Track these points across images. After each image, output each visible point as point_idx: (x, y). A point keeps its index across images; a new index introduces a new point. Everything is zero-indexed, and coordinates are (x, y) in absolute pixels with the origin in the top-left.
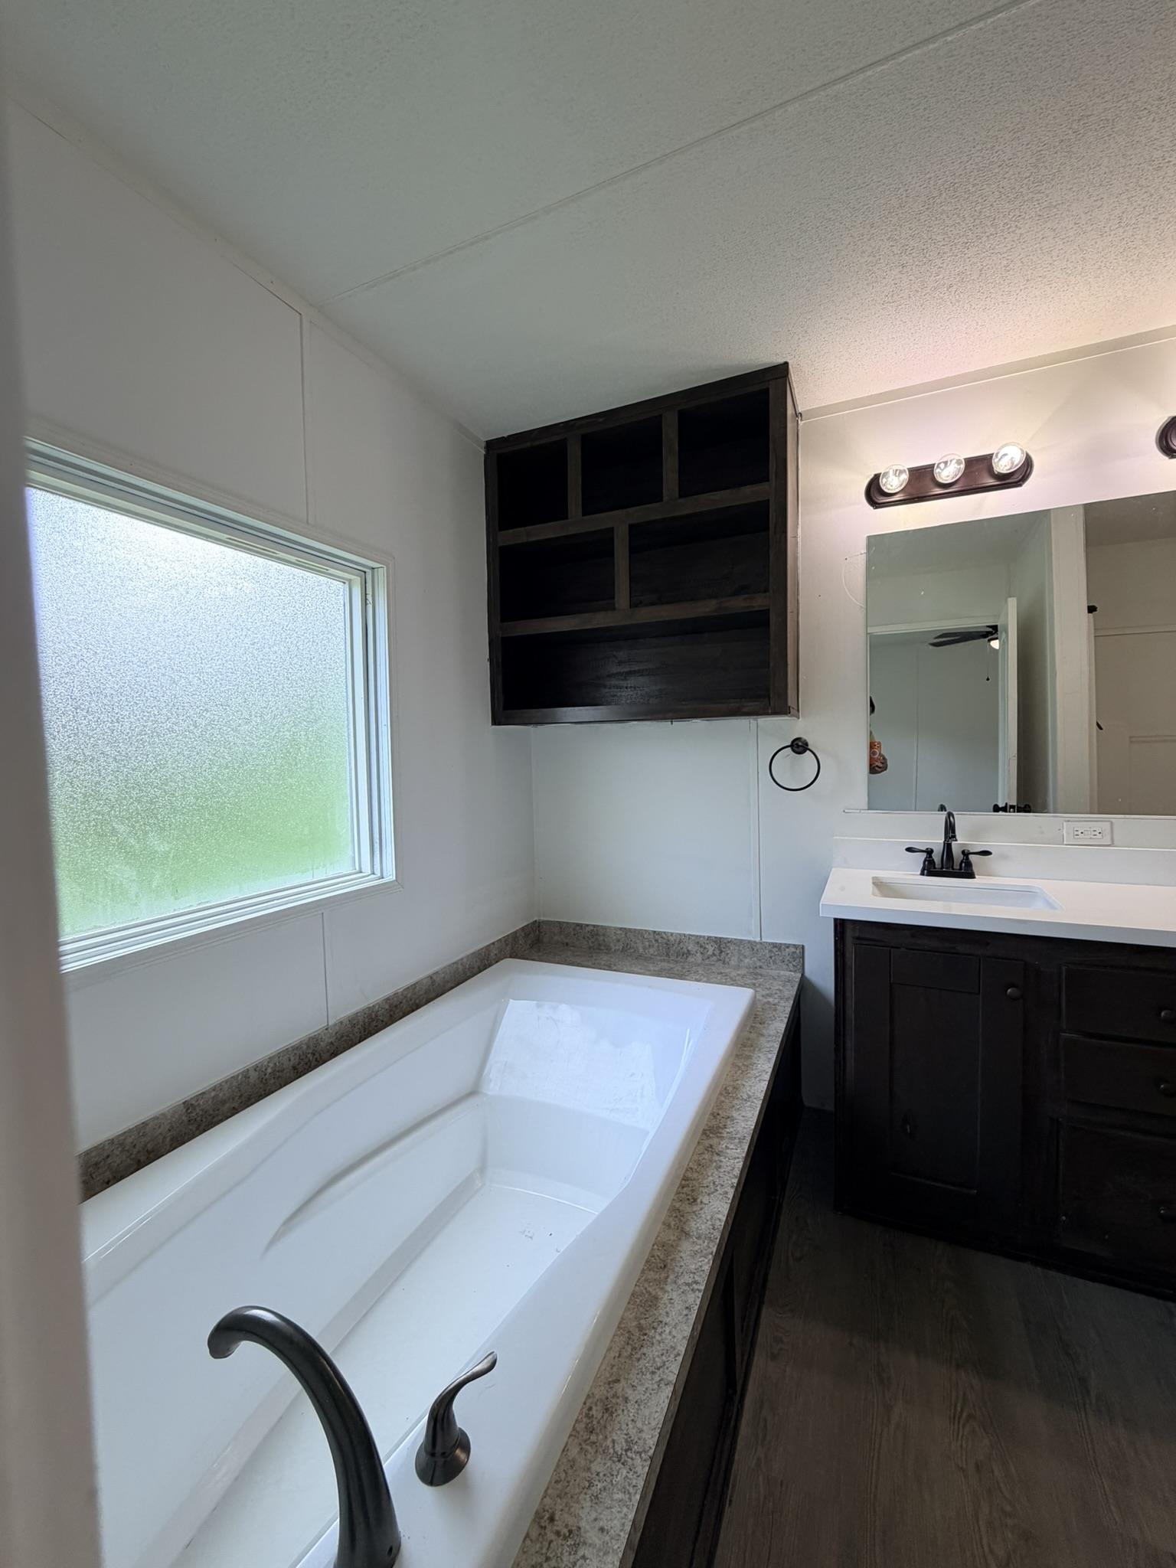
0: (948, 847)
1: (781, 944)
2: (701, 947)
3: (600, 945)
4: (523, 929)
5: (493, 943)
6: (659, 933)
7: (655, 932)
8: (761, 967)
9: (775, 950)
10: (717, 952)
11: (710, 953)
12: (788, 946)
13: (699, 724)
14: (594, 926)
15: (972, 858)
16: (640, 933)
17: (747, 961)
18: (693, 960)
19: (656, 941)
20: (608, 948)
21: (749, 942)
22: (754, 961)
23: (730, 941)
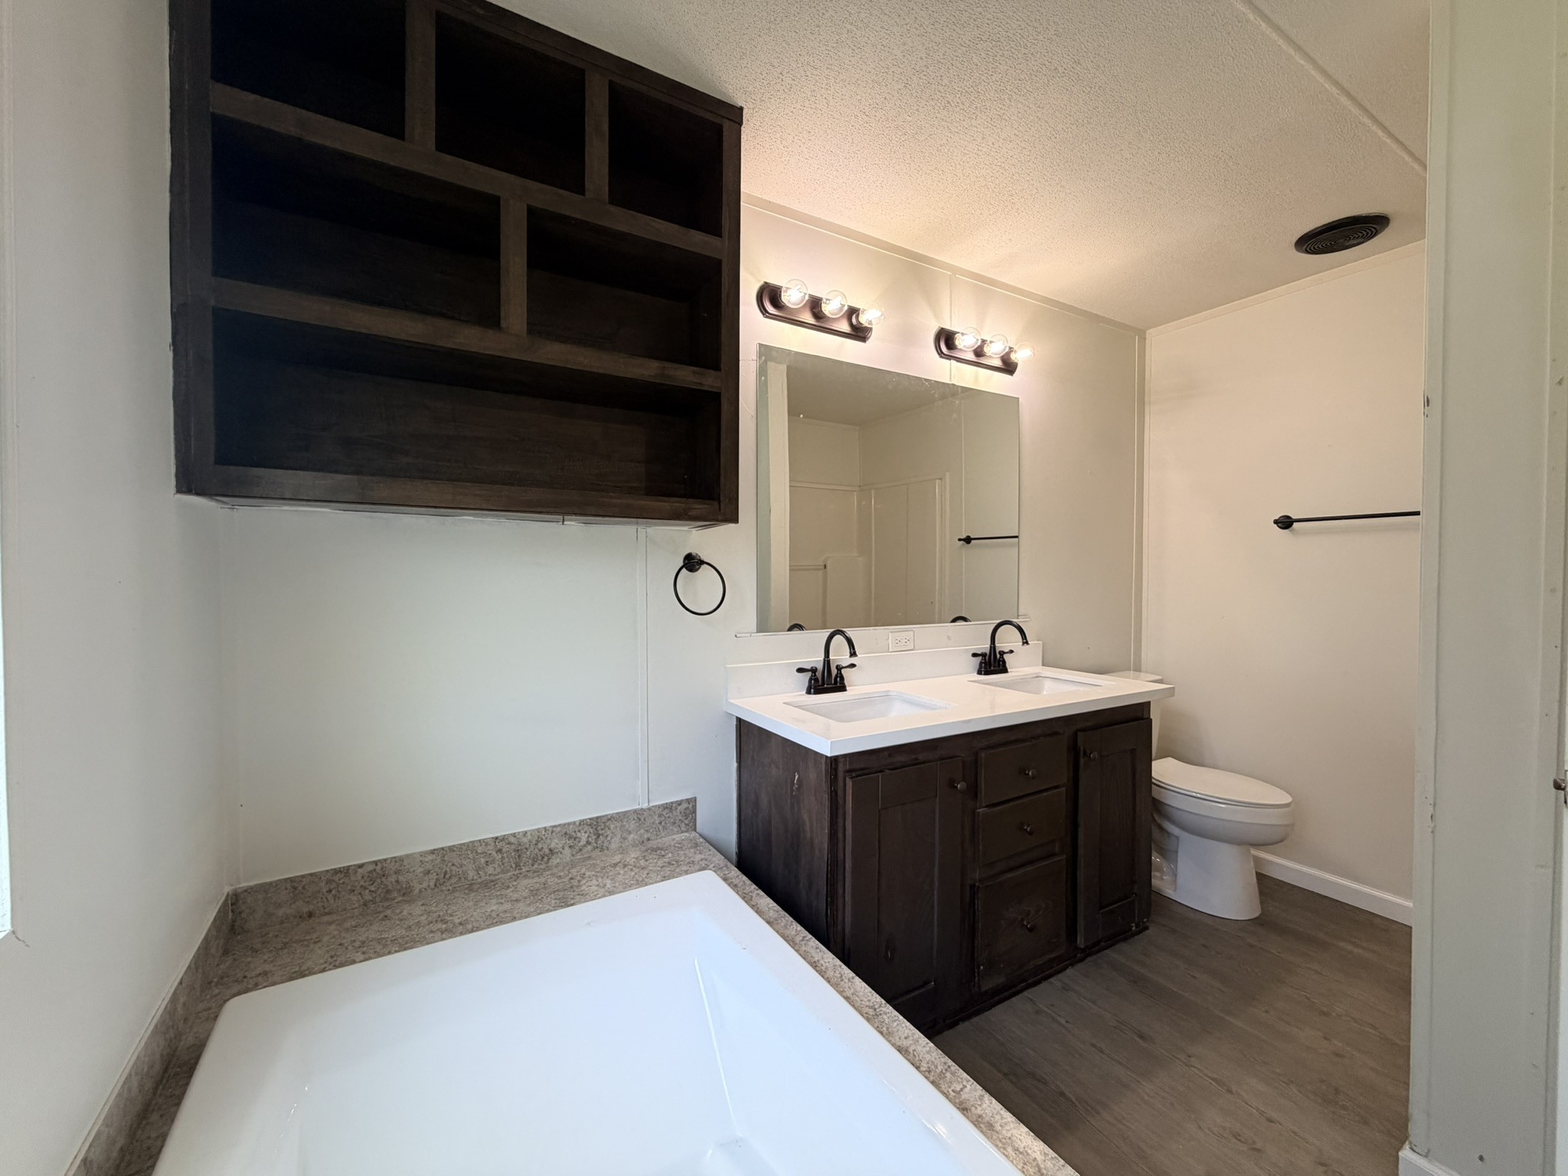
0: (827, 664)
1: (672, 803)
2: (570, 837)
6: (503, 838)
8: (648, 839)
9: (664, 812)
10: (593, 838)
11: (583, 842)
12: (680, 803)
15: (843, 672)
17: (631, 837)
18: (558, 860)
19: (500, 851)
21: (635, 811)
22: (641, 835)
23: (610, 818)
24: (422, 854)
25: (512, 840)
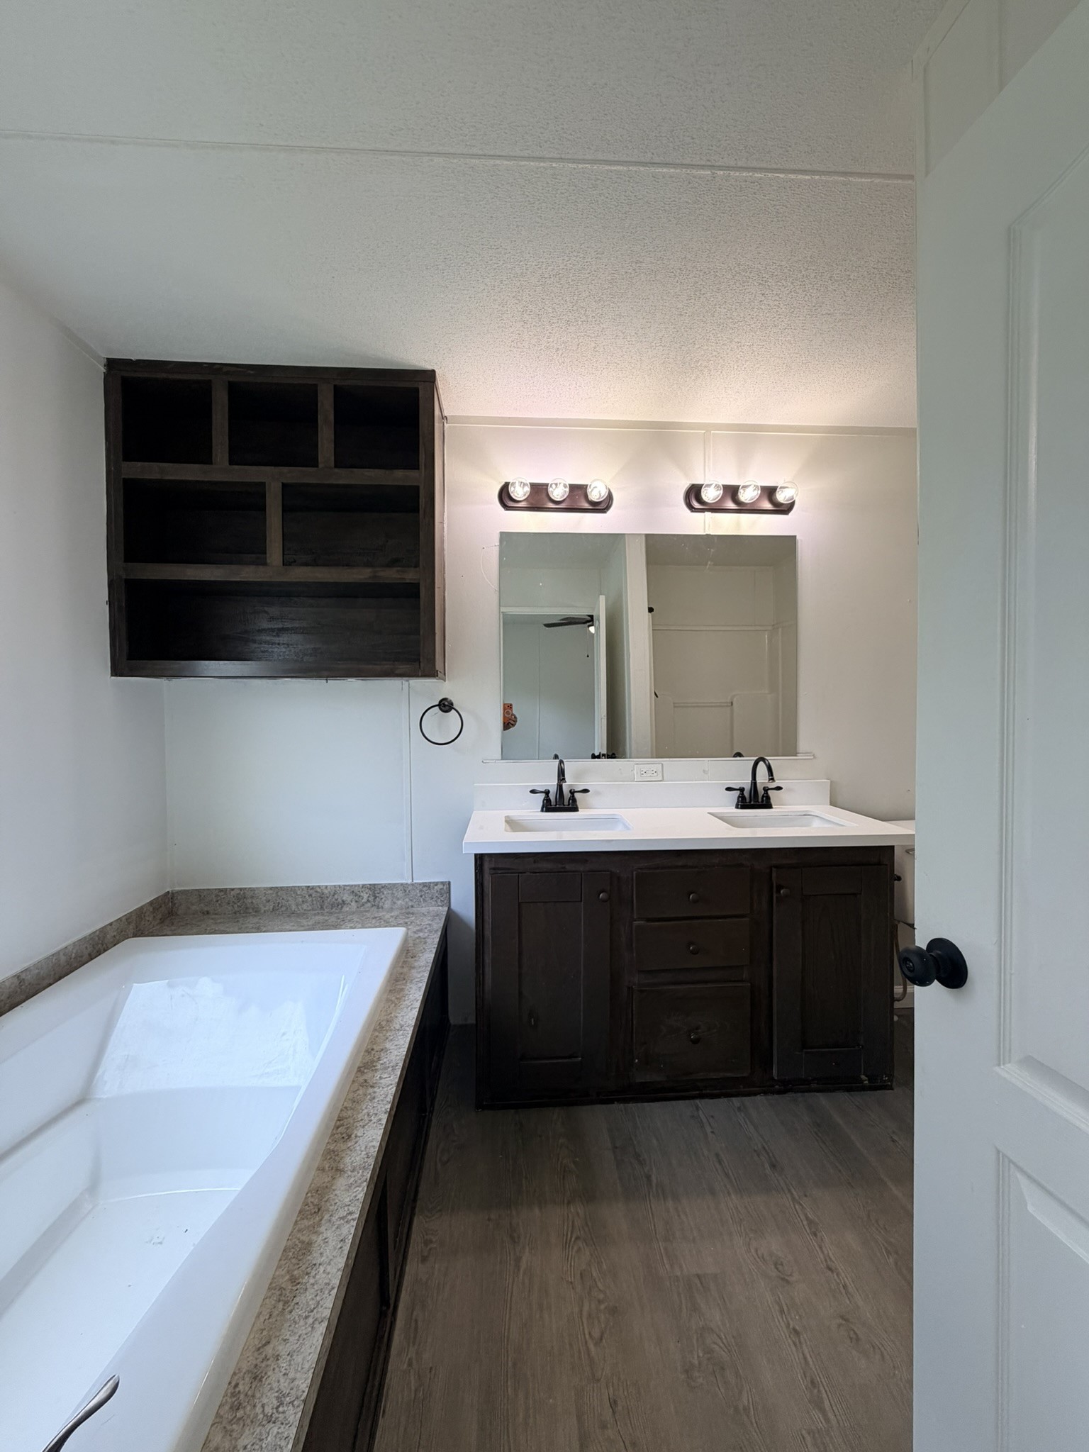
0: (560, 787)
1: (430, 883)
2: (356, 895)
3: (247, 908)
4: (151, 903)
5: (111, 924)
6: (313, 888)
7: (309, 887)
8: (412, 907)
9: (424, 889)
10: (371, 899)
11: (365, 900)
12: (436, 884)
13: (354, 684)
14: (241, 889)
15: (577, 795)
16: (292, 890)
17: (399, 902)
18: (348, 909)
19: (310, 895)
20: (257, 911)
21: (402, 884)
22: (407, 903)
23: (384, 886)
25: (319, 890)
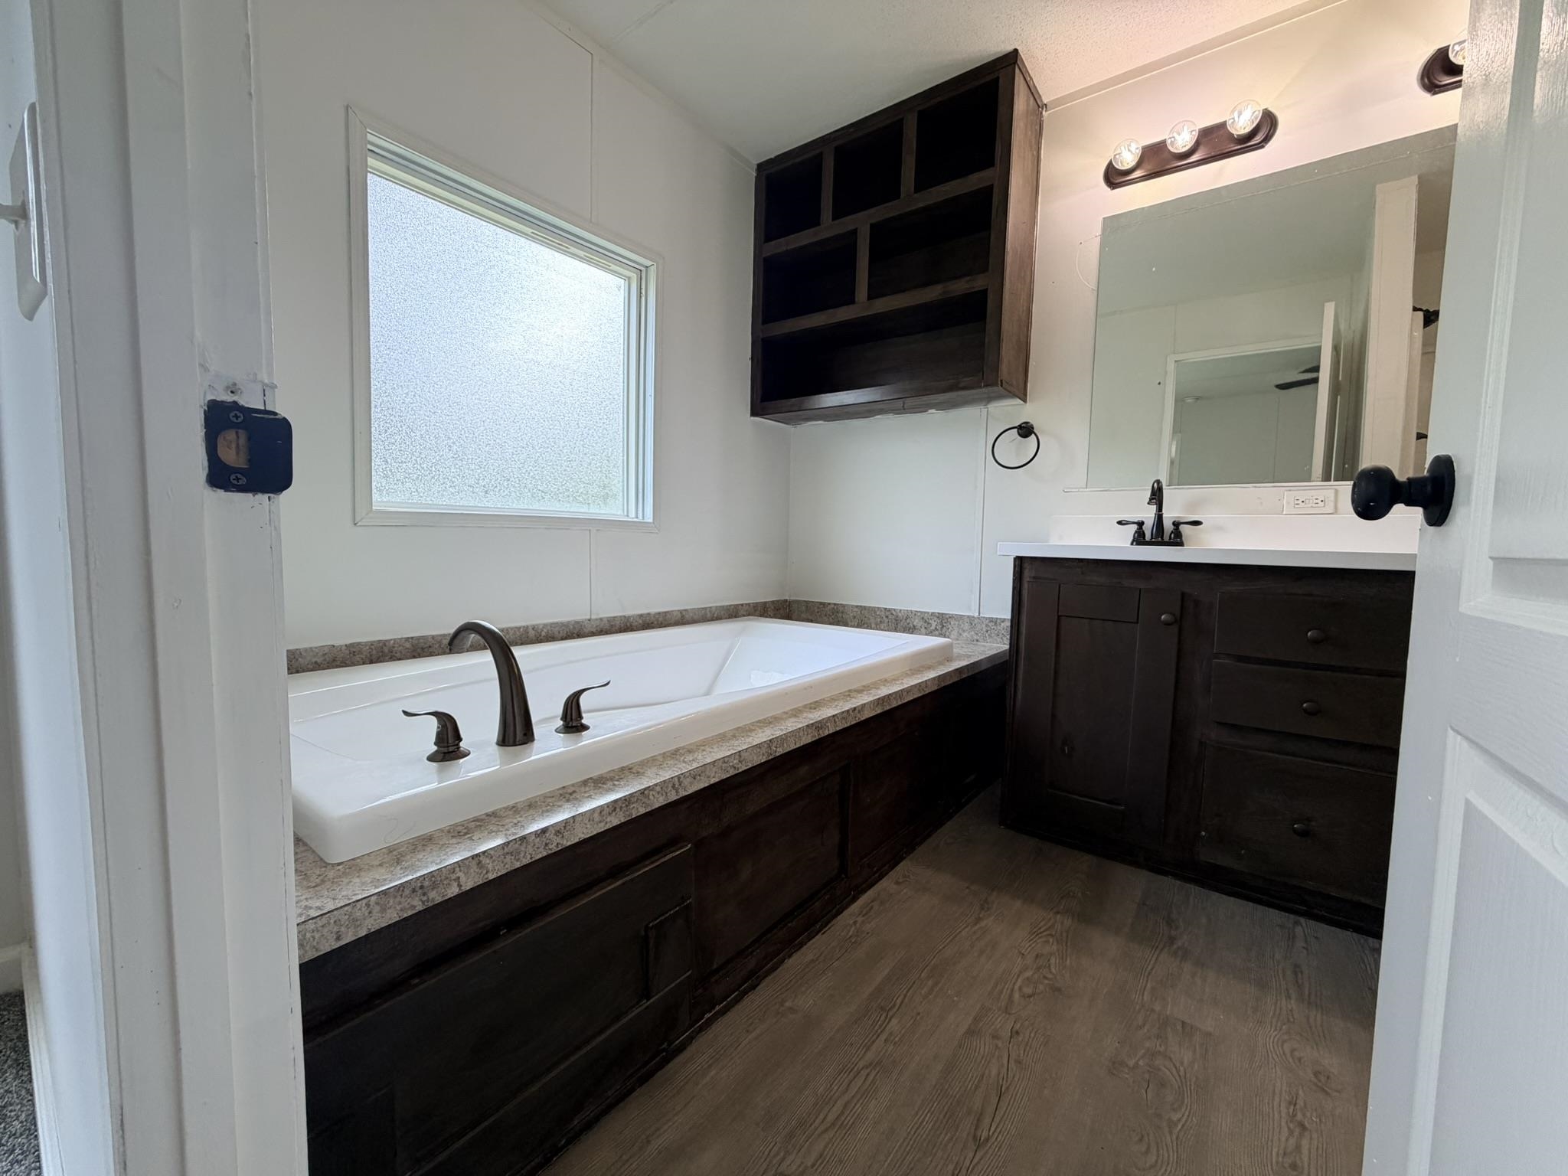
2: (926, 622)
6: (889, 610)
7: (886, 609)
9: (990, 624)
11: (933, 628)
17: (965, 634)
19: (887, 617)
21: (968, 617)
22: (972, 636)
23: (952, 617)
24: (852, 606)
25: (894, 613)
